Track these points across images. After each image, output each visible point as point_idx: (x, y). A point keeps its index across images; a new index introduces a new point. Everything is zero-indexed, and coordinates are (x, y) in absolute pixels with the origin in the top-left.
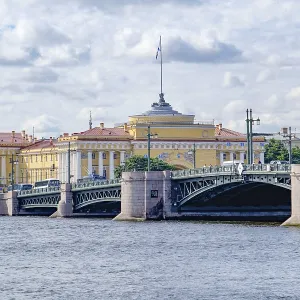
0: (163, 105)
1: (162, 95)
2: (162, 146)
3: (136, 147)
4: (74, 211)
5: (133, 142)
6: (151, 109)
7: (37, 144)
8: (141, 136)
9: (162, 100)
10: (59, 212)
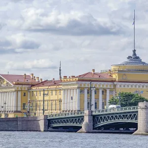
0: (135, 58)
1: (134, 51)
2: (136, 86)
3: (118, 86)
4: (94, 129)
5: (115, 83)
6: (127, 60)
7: (43, 83)
8: (121, 79)
9: (135, 54)
10: (83, 129)
